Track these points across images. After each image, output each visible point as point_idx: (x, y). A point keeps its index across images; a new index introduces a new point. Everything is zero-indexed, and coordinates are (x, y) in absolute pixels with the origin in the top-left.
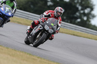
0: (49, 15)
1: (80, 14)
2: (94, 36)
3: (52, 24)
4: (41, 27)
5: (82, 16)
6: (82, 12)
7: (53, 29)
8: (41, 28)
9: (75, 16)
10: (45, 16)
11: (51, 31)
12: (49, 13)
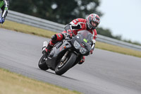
0: (79, 26)
1: (80, 11)
2: (101, 43)
3: (85, 40)
4: (67, 44)
5: (84, 14)
6: (83, 8)
7: (85, 47)
8: (68, 46)
9: (73, 14)
10: (73, 27)
11: (83, 50)
12: (79, 23)
